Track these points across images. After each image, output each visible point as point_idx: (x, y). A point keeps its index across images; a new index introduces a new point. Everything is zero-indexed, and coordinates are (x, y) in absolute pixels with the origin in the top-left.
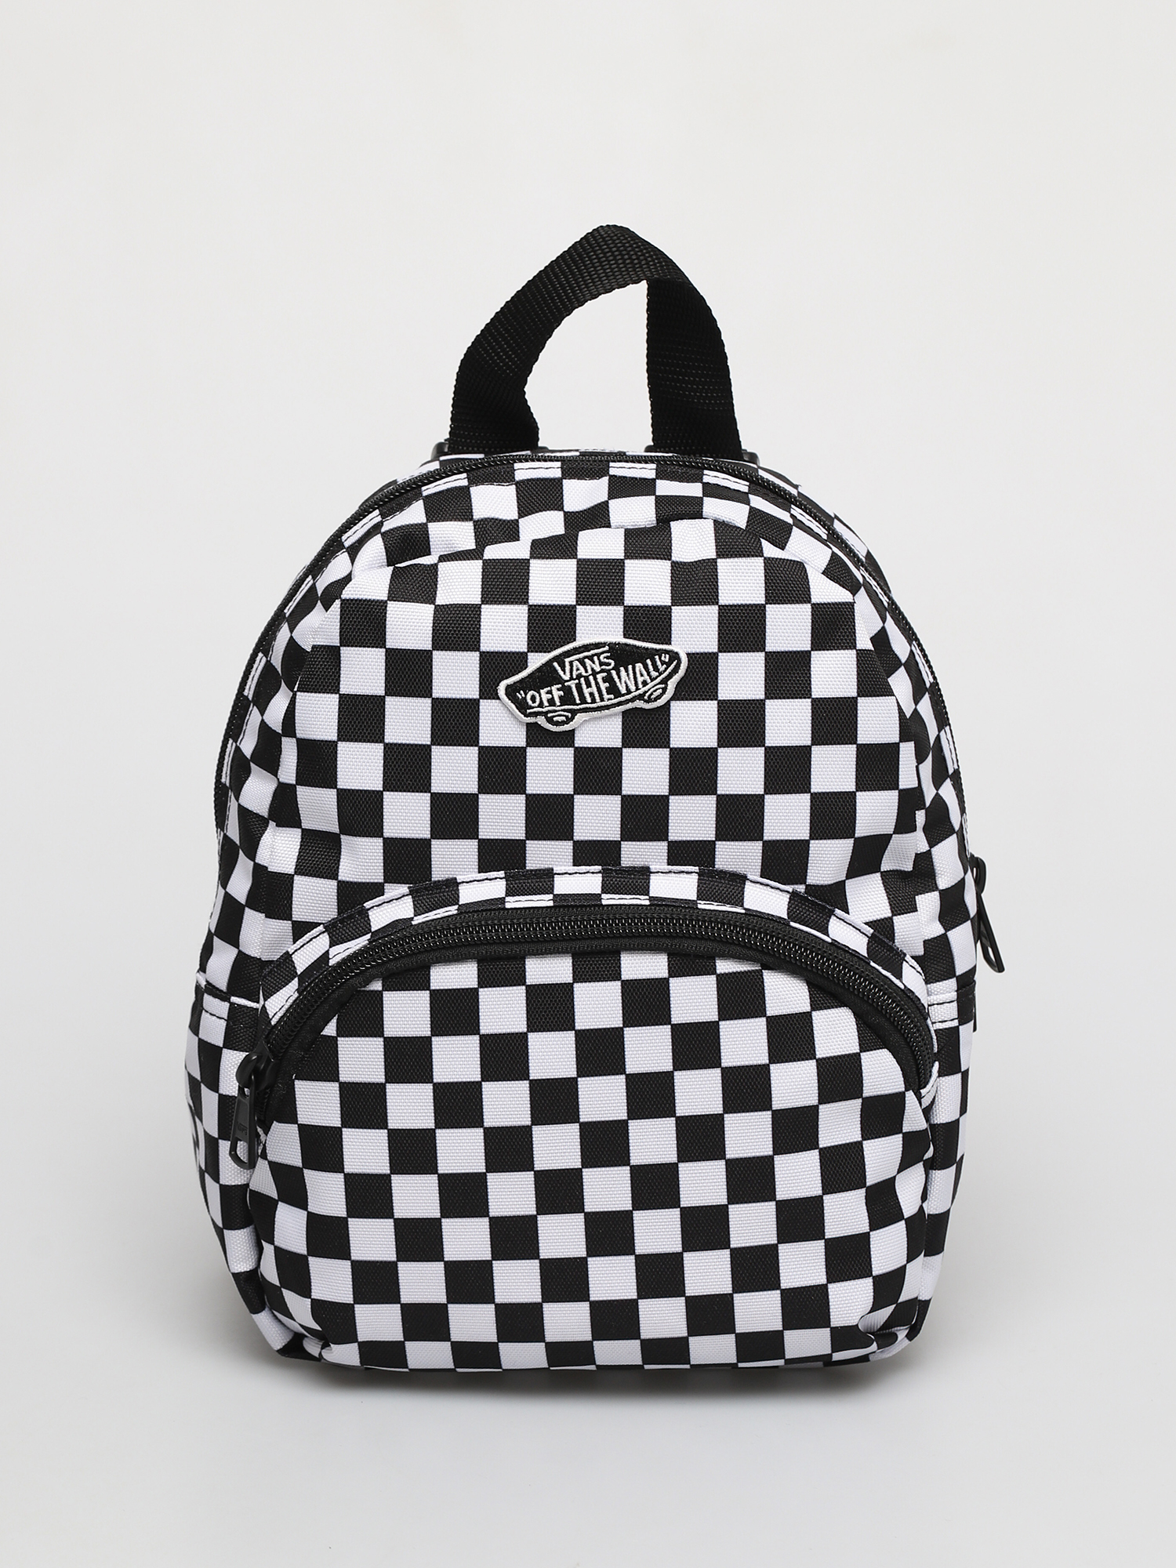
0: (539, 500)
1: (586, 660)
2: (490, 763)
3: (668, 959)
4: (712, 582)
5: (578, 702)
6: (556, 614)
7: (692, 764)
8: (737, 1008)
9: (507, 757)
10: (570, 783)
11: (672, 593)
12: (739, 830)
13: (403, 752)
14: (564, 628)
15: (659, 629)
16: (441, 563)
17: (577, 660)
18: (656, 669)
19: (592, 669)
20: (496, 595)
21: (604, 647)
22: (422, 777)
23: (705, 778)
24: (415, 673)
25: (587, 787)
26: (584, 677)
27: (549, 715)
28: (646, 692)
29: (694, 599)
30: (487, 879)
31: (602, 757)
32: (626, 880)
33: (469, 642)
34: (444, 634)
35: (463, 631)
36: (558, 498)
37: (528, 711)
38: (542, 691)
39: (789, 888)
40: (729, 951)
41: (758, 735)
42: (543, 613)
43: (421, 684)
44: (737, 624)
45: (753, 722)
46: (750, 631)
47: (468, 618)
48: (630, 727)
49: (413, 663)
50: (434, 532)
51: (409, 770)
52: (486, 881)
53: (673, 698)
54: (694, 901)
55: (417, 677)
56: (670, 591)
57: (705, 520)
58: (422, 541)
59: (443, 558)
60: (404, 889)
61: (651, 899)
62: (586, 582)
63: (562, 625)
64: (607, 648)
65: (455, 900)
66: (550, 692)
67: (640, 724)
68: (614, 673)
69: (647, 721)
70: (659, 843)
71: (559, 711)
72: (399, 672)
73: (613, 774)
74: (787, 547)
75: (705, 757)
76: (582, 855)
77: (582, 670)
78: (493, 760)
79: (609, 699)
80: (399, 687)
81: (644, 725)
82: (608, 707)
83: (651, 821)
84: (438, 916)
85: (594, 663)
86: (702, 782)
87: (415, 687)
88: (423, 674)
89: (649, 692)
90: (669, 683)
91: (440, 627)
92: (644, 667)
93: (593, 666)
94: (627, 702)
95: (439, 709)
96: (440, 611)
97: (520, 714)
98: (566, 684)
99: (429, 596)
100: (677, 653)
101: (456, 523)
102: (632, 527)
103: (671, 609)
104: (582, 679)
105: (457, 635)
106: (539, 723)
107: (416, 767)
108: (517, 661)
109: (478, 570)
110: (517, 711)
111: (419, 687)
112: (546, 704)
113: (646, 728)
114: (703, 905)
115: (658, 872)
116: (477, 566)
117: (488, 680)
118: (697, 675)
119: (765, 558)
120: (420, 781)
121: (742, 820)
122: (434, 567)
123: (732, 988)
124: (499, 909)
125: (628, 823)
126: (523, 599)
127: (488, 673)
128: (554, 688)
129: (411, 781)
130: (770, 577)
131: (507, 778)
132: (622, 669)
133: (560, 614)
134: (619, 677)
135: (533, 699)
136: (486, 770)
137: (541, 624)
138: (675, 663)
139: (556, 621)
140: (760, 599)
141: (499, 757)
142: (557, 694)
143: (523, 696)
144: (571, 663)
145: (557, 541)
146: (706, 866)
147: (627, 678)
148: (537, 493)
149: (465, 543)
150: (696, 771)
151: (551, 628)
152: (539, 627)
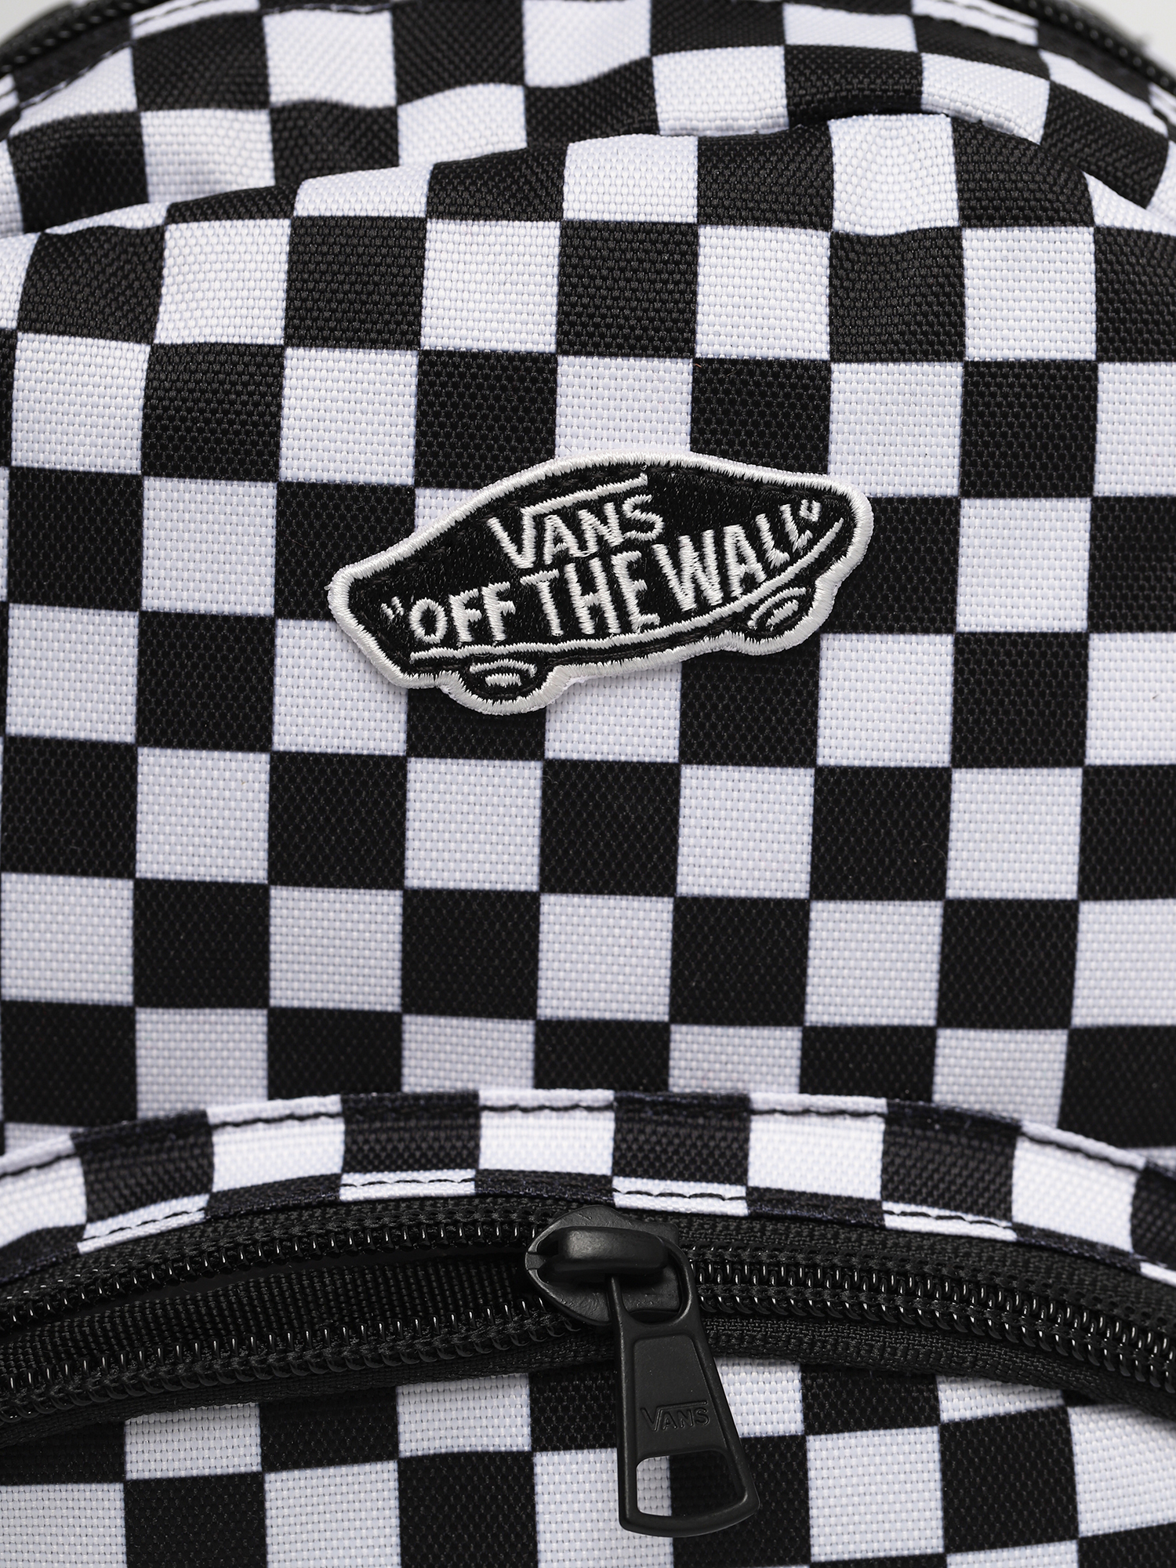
0: (457, 54)
1: (584, 514)
2: (304, 799)
3: (803, 1380)
4: (948, 295)
5: (556, 631)
6: (498, 378)
7: (878, 813)
8: (998, 1518)
9: (352, 782)
10: (530, 859)
11: (831, 323)
12: (1004, 999)
13: (58, 763)
14: (521, 420)
15: (792, 426)
16: (172, 227)
17: (554, 512)
18: (782, 542)
19: (600, 540)
20: (327, 320)
21: (636, 476)
22: (109, 835)
23: (912, 854)
24: (92, 540)
25: (577, 873)
26: (577, 560)
27: (474, 668)
28: (752, 608)
29: (896, 343)
30: (291, 1117)
31: (622, 788)
32: (682, 1132)
33: (248, 453)
34: (177, 429)
35: (231, 423)
36: (507, 48)
37: (414, 656)
38: (453, 599)
39: (1137, 1157)
40: (976, 1359)
41: (1064, 734)
42: (462, 376)
43: (110, 571)
44: (1016, 416)
45: (1053, 695)
46: (1051, 437)
47: (245, 385)
48: (703, 706)
49: (86, 510)
50: (157, 138)
51: (74, 813)
52: (290, 1122)
53: (829, 626)
54: (872, 1202)
55: (98, 550)
56: (826, 319)
57: (926, 118)
58: (124, 163)
59: (180, 213)
60: (59, 1139)
61: (755, 1196)
62: (586, 287)
63: (515, 410)
64: (642, 480)
65: (198, 1178)
66: (476, 603)
67: (733, 698)
68: (661, 551)
69: (751, 690)
70: (778, 1032)
71: (502, 657)
72: (46, 537)
73: (651, 838)
74: (1154, 200)
75: (915, 794)
76: (559, 1058)
77: (570, 541)
78: (310, 790)
79: (646, 627)
80: (46, 577)
81: (744, 699)
82: (641, 649)
83: (757, 968)
84: (152, 1229)
85: (604, 521)
86: (905, 863)
87: (92, 579)
88: (116, 542)
89: (762, 608)
90: (818, 583)
91: (166, 409)
92: (748, 538)
93: (603, 530)
94: (698, 634)
95: (160, 644)
96: (164, 360)
97: (388, 663)
98: (524, 580)
99: (137, 318)
100: (844, 499)
101: (220, 113)
102: (718, 134)
103: (829, 371)
104: (570, 570)
105: (213, 432)
106: (445, 690)
107: (92, 804)
108: (385, 511)
109: (278, 249)
110: (381, 655)
111: (104, 580)
112: (464, 635)
113: (750, 710)
114: (900, 1218)
115: (772, 1112)
116: (275, 234)
117: (299, 563)
118: (899, 560)
119: (1098, 230)
120: (103, 845)
121: (1012, 972)
122: (153, 239)
123: (983, 1460)
124: (322, 1205)
125: (692, 974)
126: (404, 334)
127: (299, 545)
128: (489, 592)
129: (79, 843)
130: (1111, 282)
131: (351, 841)
132: (685, 540)
133: (510, 379)
134: (677, 564)
135: (429, 621)
136: (291, 818)
137: (455, 406)
138: (837, 526)
139: (497, 398)
140: (1084, 348)
141: (328, 782)
142: (496, 608)
143: (401, 611)
144: (539, 521)
145: (505, 168)
146: (908, 1098)
147: (698, 565)
148: (450, 34)
149: (246, 171)
150: (888, 833)
151: (485, 417)
152: (448, 415)
